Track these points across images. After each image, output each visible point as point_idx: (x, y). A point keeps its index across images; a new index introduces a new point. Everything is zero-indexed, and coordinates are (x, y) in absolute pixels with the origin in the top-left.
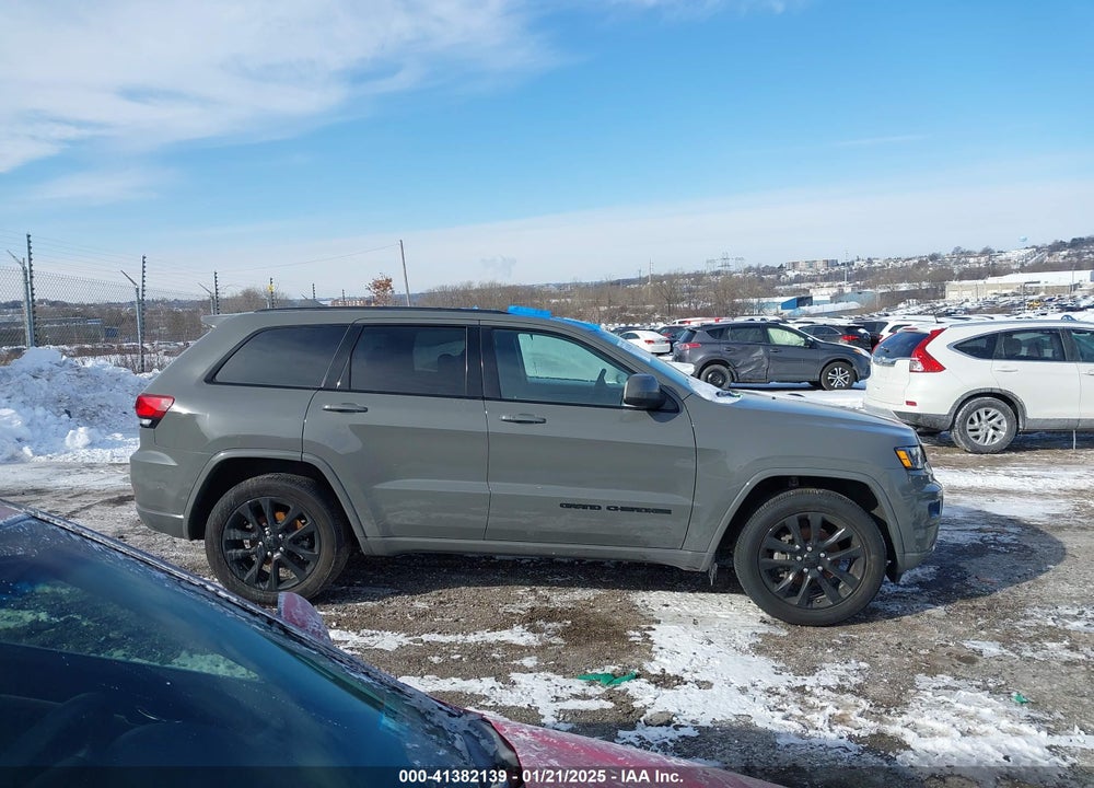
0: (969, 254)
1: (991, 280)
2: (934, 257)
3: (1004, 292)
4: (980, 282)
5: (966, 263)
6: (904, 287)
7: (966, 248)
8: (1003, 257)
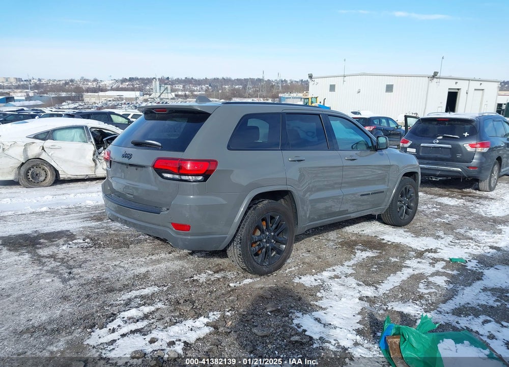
0: (88, 81)
1: (101, 94)
2: (72, 81)
3: (109, 99)
4: (96, 94)
5: (87, 84)
6: (64, 94)
7: (87, 78)
8: (103, 83)
